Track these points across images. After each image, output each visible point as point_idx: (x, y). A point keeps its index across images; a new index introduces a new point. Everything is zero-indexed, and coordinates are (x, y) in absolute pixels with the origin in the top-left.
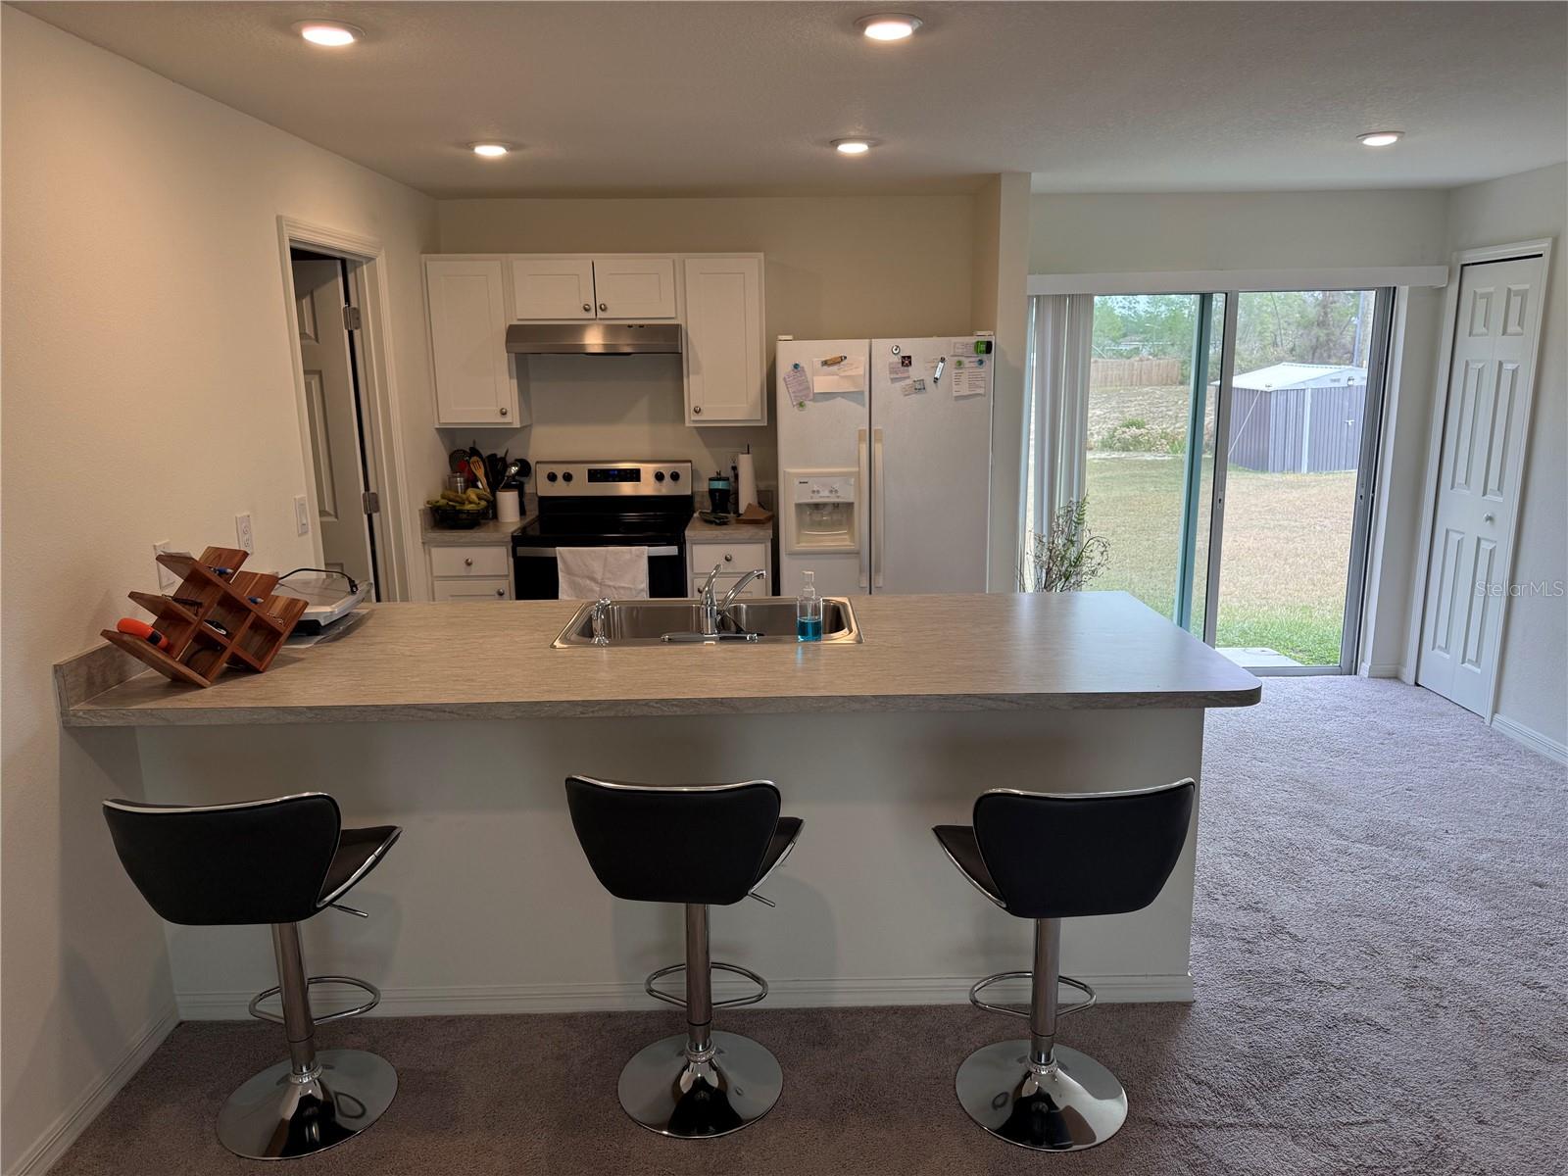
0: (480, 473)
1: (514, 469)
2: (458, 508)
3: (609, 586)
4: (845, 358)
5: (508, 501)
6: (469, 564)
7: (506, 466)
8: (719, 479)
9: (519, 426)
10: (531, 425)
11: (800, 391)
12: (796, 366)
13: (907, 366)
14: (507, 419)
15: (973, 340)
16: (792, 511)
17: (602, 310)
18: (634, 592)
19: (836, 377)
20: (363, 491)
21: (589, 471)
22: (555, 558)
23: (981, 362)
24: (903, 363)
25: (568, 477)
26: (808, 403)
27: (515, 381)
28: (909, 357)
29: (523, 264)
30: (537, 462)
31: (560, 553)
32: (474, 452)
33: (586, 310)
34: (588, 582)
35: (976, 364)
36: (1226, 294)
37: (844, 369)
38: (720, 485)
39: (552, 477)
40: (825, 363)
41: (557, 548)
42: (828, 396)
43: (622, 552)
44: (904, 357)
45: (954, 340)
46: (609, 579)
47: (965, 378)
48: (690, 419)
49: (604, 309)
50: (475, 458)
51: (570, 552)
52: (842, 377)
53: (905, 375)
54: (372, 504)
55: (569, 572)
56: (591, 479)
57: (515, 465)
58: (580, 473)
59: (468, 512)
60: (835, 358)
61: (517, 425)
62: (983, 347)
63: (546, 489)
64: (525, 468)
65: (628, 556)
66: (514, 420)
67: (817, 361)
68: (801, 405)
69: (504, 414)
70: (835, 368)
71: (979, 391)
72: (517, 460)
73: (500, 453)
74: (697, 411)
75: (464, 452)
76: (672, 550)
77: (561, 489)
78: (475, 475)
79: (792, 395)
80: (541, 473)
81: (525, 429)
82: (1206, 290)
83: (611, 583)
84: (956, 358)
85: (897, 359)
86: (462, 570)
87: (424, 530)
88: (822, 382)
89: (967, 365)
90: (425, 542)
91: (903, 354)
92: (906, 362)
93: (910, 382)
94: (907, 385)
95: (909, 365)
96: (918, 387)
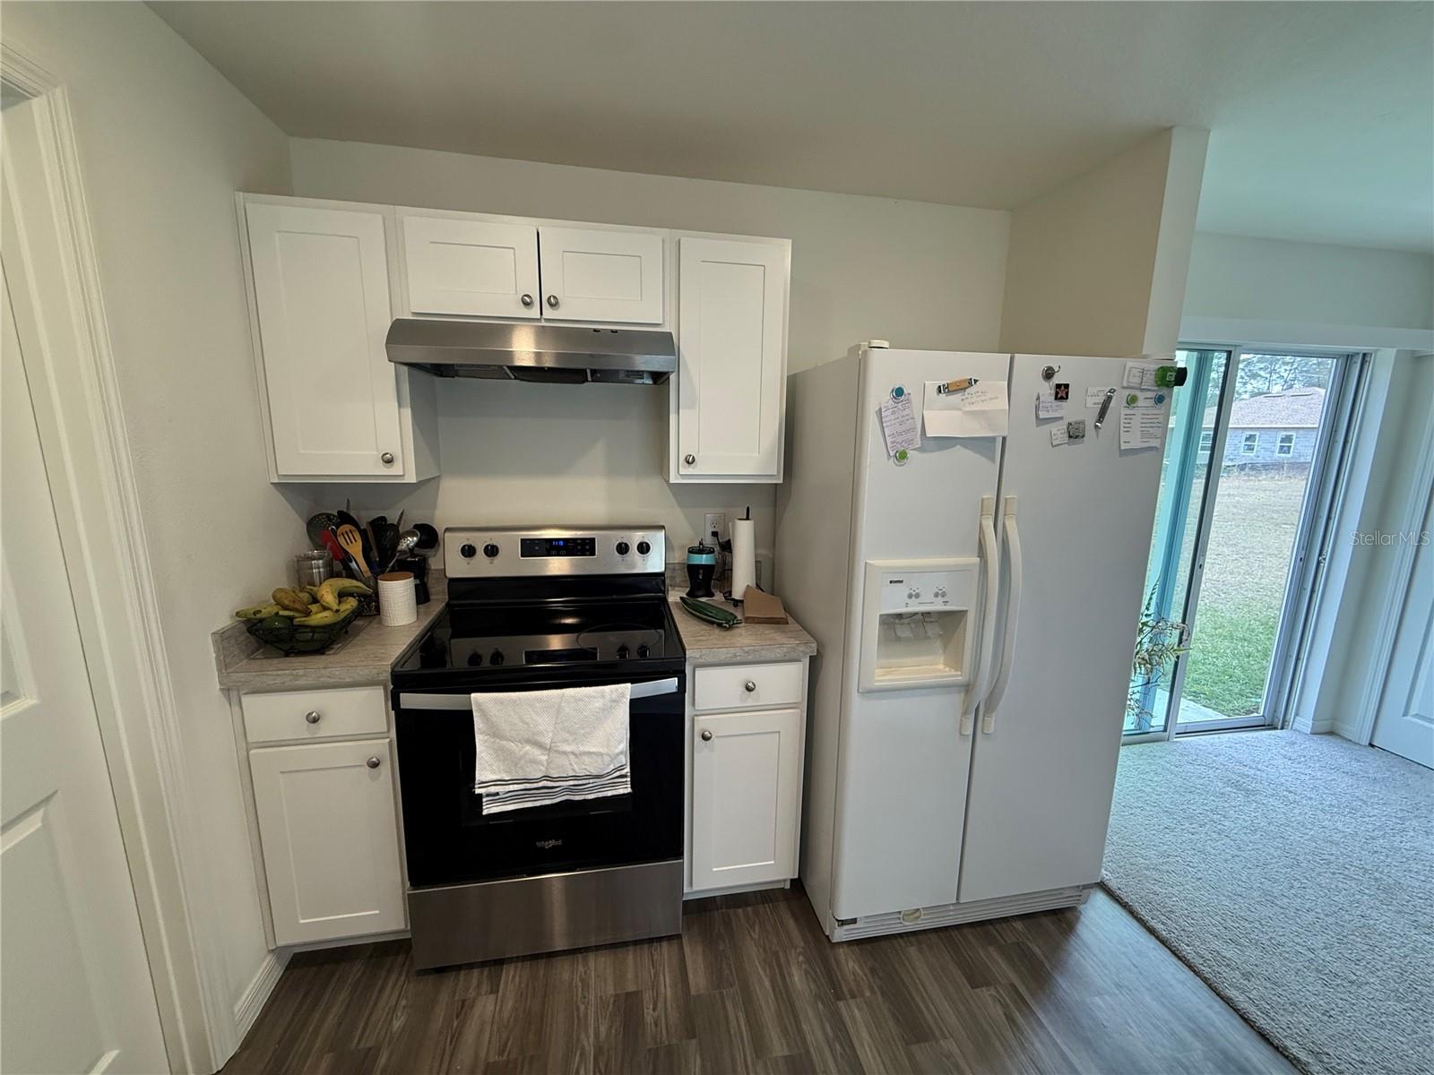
0: (355, 548)
1: (411, 541)
2: (296, 621)
3: (565, 753)
4: (976, 381)
5: (398, 594)
6: (312, 720)
7: (399, 537)
8: (701, 550)
9: (414, 481)
10: (437, 479)
11: (900, 434)
12: (899, 392)
13: (1062, 398)
14: (396, 469)
17: (551, 305)
18: (607, 759)
19: (957, 412)
21: (523, 541)
22: (471, 712)
23: (1161, 399)
24: (1057, 393)
25: (492, 551)
26: (914, 454)
27: (407, 412)
28: (1067, 386)
30: (447, 530)
31: (479, 705)
32: (345, 518)
33: (526, 304)
34: (528, 748)
35: (1154, 402)
36: (1229, 353)
37: (973, 401)
38: (704, 559)
39: (469, 551)
40: (943, 389)
41: (473, 695)
42: (945, 442)
43: (590, 697)
44: (1058, 386)
45: (1130, 362)
46: (565, 741)
47: (1137, 422)
48: (678, 473)
49: (554, 304)
50: (346, 527)
51: (496, 701)
52: (967, 413)
53: (1060, 413)
55: (495, 733)
56: (525, 553)
57: (411, 534)
58: (510, 544)
59: (314, 629)
60: (961, 381)
61: (411, 478)
62: (1171, 377)
63: (459, 568)
64: (429, 537)
65: (598, 704)
66: (407, 472)
67: (932, 385)
68: (902, 456)
69: (389, 461)
70: (955, 398)
72: (416, 527)
73: (392, 518)
74: (690, 461)
75: (328, 516)
77: (481, 568)
78: (347, 553)
79: (889, 440)
80: (452, 545)
81: (427, 485)
83: (568, 748)
84: (1127, 392)
85: (1049, 387)
86: (304, 731)
87: (224, 665)
88: (938, 420)
89: (1140, 403)
90: (226, 690)
91: (1057, 379)
92: (1062, 392)
93: (1063, 425)
94: (1059, 430)
95: (1066, 397)
96: (1075, 433)
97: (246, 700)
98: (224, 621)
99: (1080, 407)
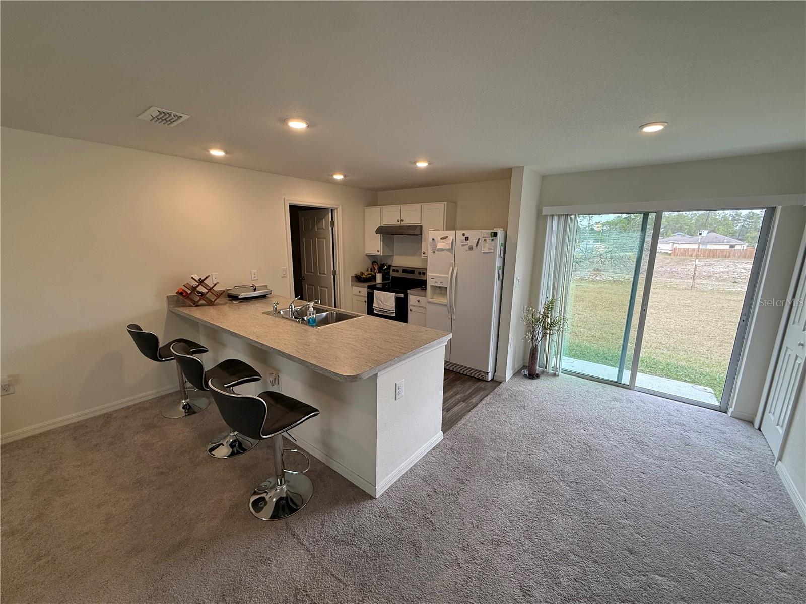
0: (376, 268)
2: (361, 277)
3: (385, 304)
4: (448, 236)
6: (359, 292)
7: (384, 266)
10: (393, 255)
11: (434, 247)
12: (433, 239)
14: (381, 253)
15: (490, 231)
16: (429, 287)
17: (402, 222)
19: (444, 243)
20: (332, 269)
21: (404, 270)
23: (492, 240)
25: (398, 271)
26: (436, 252)
27: (382, 242)
28: (468, 237)
29: (386, 209)
30: (392, 266)
33: (399, 221)
34: (380, 302)
35: (490, 241)
36: (656, 213)
37: (447, 241)
39: (395, 271)
40: (441, 238)
42: (442, 250)
43: (388, 294)
45: (483, 231)
46: (385, 302)
47: (487, 245)
51: (381, 293)
52: (447, 243)
53: (467, 243)
54: (334, 273)
55: (376, 298)
56: (403, 272)
57: (386, 266)
58: (401, 271)
59: (363, 278)
60: (445, 237)
62: (493, 234)
63: (393, 274)
64: (389, 267)
65: (389, 296)
67: (439, 238)
68: (434, 252)
69: (378, 251)
70: (445, 240)
71: (491, 251)
72: (388, 265)
74: (424, 253)
76: (402, 296)
79: (431, 249)
80: (392, 269)
82: (645, 210)
84: (484, 238)
85: (464, 238)
86: (358, 294)
87: (351, 281)
88: (441, 245)
89: (488, 240)
90: (351, 285)
91: (466, 236)
92: (467, 239)
93: (468, 246)
94: (467, 247)
95: (468, 240)
96: (471, 248)
97: (353, 287)
98: (353, 275)
99: (472, 242)
